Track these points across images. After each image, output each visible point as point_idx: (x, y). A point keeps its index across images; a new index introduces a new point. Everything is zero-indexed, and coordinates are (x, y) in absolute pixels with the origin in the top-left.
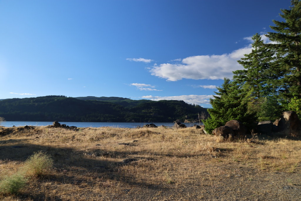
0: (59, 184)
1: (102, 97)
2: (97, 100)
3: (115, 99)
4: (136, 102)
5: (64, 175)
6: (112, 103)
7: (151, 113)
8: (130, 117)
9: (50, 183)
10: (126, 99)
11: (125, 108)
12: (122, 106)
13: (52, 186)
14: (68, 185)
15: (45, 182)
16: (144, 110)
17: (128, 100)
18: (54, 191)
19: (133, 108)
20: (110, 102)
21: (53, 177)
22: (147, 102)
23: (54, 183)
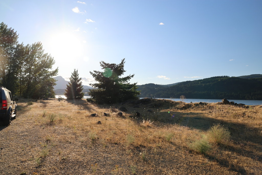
0: (239, 155)
5: (242, 148)
9: (230, 153)
13: (232, 155)
14: (248, 158)
15: (225, 150)
18: (236, 161)
21: (231, 148)
23: (233, 153)
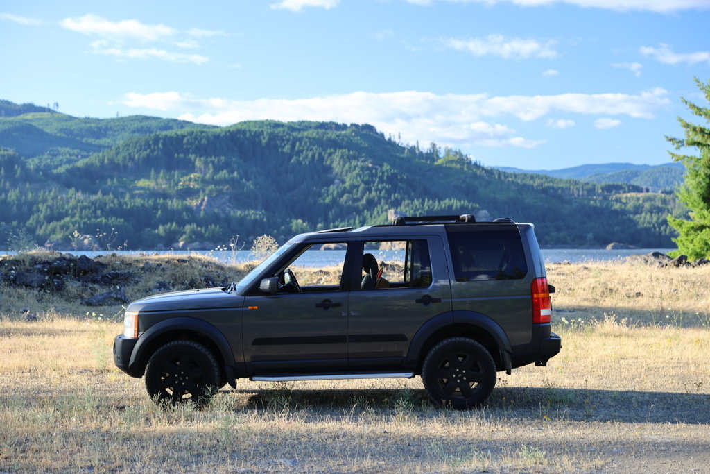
4: (99, 129)
7: (188, 193)
8: (67, 219)
10: (30, 108)
11: (32, 163)
12: (11, 152)
16: (148, 177)
17: (46, 115)
19: (81, 163)
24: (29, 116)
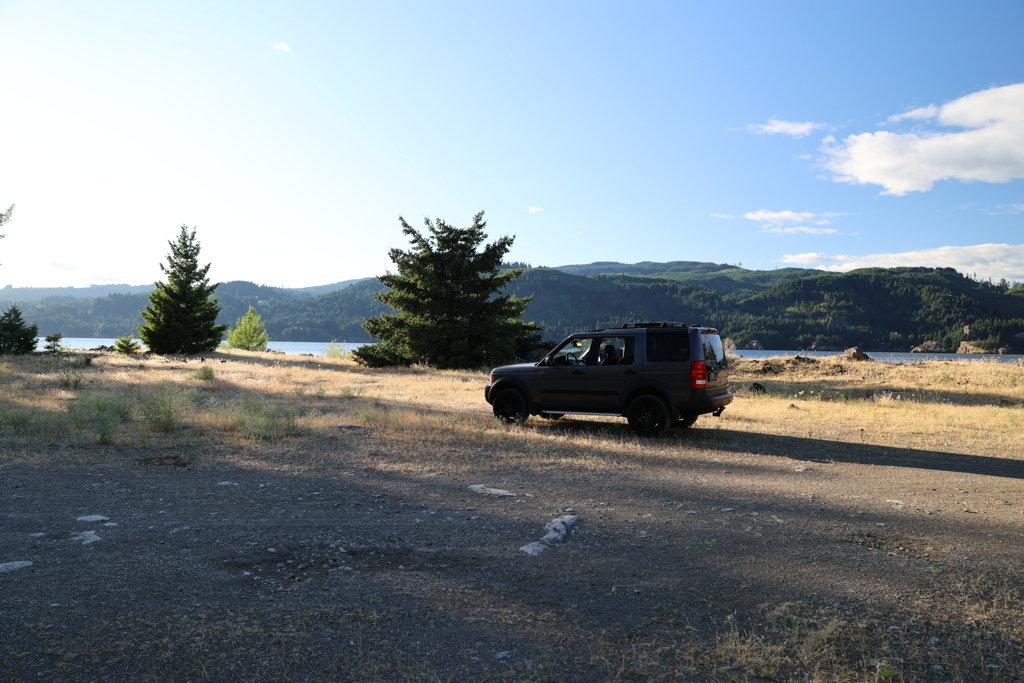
1: (644, 263)
2: (626, 274)
3: (689, 270)
4: (764, 277)
6: (679, 283)
7: (820, 315)
8: (744, 331)
10: (725, 266)
11: (725, 299)
12: (713, 292)
16: (793, 305)
17: (734, 270)
19: (753, 298)
20: (672, 281)
22: (804, 276)
24: (724, 271)
